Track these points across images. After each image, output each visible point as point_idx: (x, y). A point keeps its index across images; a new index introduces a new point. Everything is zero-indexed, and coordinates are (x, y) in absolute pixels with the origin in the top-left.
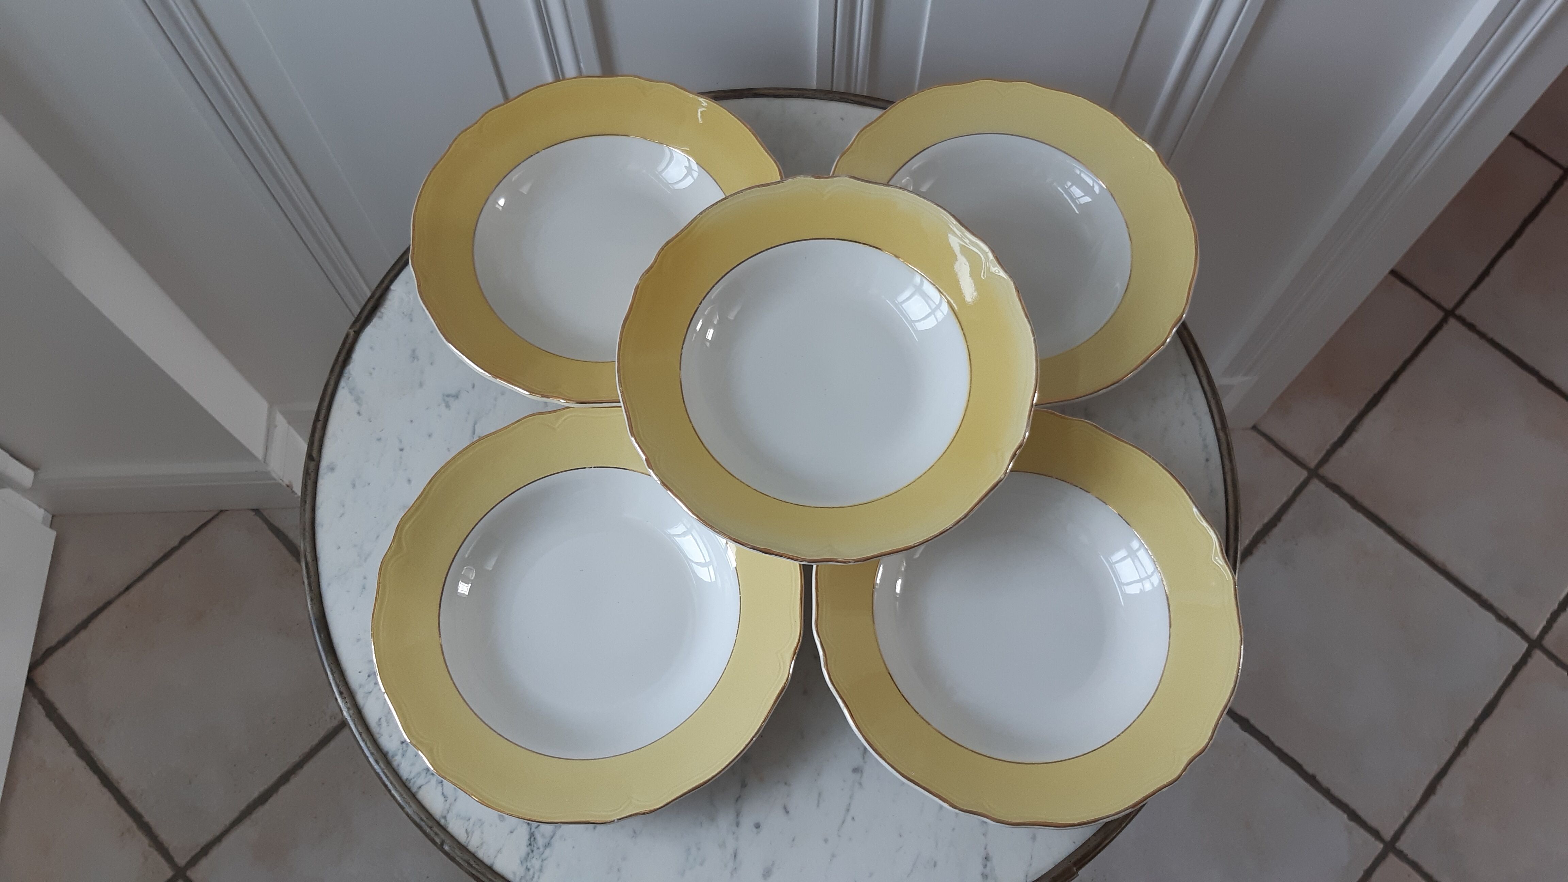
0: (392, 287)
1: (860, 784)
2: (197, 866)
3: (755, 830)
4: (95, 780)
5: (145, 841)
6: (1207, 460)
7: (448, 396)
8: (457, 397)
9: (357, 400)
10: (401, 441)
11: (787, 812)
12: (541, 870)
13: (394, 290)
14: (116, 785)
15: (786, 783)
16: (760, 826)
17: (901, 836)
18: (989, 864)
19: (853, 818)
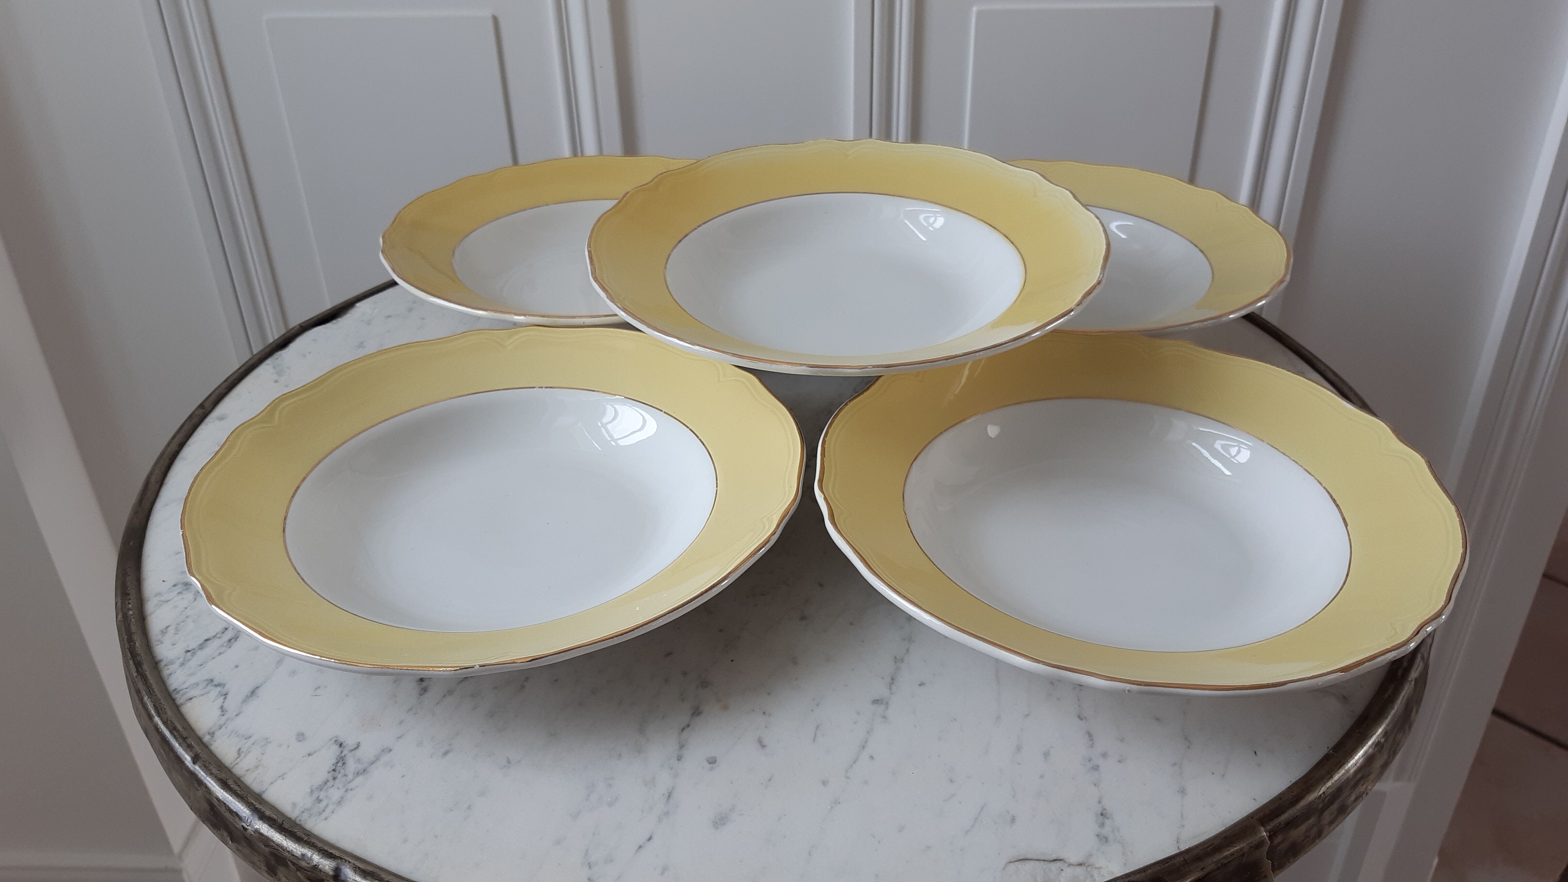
0: (358, 305)
1: (884, 717)
3: (707, 766)
9: (280, 373)
11: (763, 747)
15: (763, 713)
16: (716, 761)
17: (952, 781)
18: (1108, 822)
19: (872, 757)
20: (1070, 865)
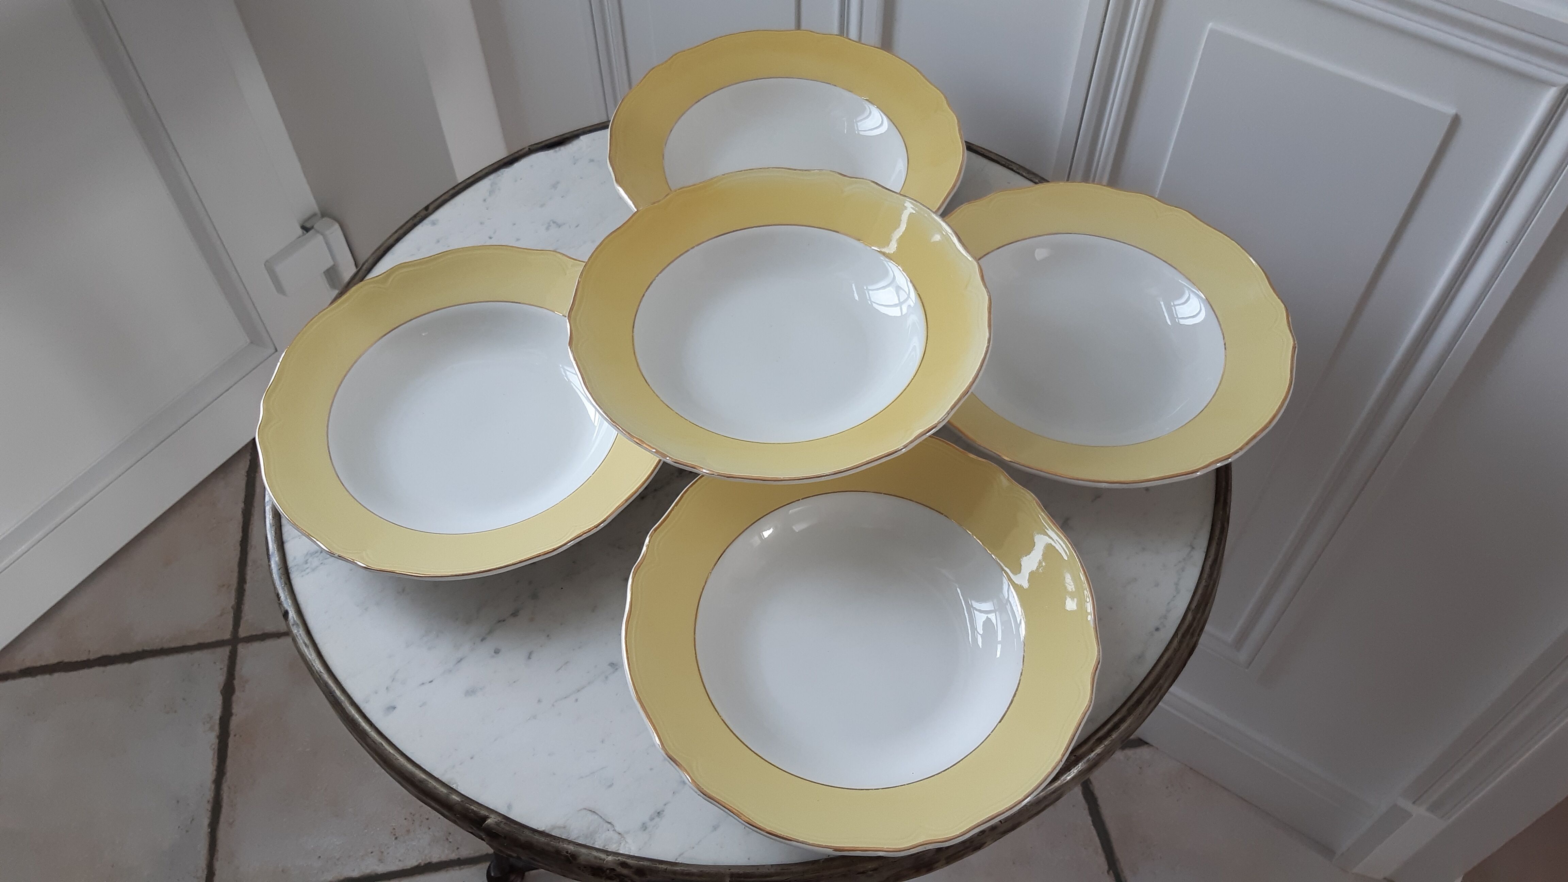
0: (582, 137)
1: (607, 678)
2: (249, 644)
3: (493, 653)
4: (238, 536)
5: (232, 602)
6: (1157, 629)
7: (554, 222)
8: (559, 227)
9: (491, 192)
10: (495, 232)
11: (529, 658)
12: (313, 570)
13: (582, 140)
14: (249, 549)
15: (548, 636)
16: (498, 653)
17: (603, 742)
18: (657, 820)
19: (577, 700)
20: (614, 830)
